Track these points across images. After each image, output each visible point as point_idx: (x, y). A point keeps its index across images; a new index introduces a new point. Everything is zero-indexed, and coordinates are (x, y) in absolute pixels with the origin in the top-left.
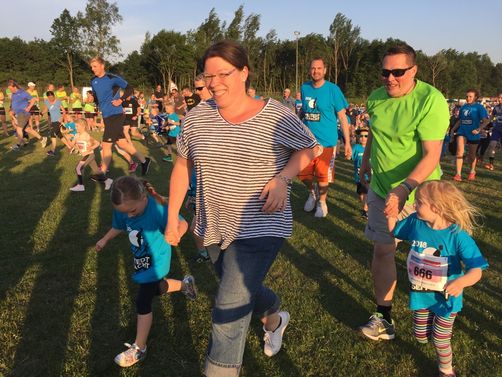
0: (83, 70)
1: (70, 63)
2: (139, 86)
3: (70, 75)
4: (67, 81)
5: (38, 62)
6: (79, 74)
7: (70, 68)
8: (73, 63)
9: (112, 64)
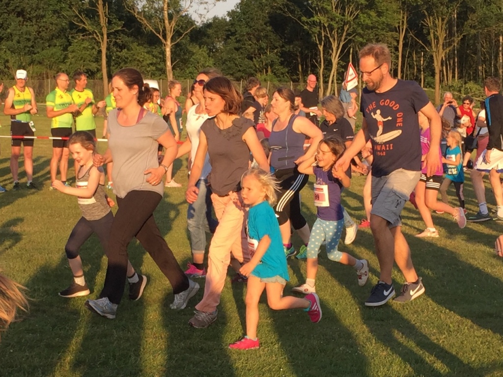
0: (131, 39)
1: (103, 21)
2: (259, 75)
3: (100, 52)
4: (94, 66)
5: (34, 21)
6: (122, 47)
7: (102, 35)
8: (110, 22)
9: (199, 22)
